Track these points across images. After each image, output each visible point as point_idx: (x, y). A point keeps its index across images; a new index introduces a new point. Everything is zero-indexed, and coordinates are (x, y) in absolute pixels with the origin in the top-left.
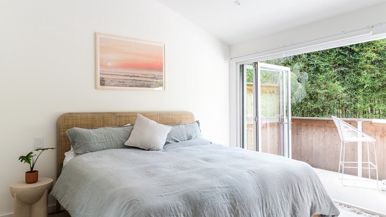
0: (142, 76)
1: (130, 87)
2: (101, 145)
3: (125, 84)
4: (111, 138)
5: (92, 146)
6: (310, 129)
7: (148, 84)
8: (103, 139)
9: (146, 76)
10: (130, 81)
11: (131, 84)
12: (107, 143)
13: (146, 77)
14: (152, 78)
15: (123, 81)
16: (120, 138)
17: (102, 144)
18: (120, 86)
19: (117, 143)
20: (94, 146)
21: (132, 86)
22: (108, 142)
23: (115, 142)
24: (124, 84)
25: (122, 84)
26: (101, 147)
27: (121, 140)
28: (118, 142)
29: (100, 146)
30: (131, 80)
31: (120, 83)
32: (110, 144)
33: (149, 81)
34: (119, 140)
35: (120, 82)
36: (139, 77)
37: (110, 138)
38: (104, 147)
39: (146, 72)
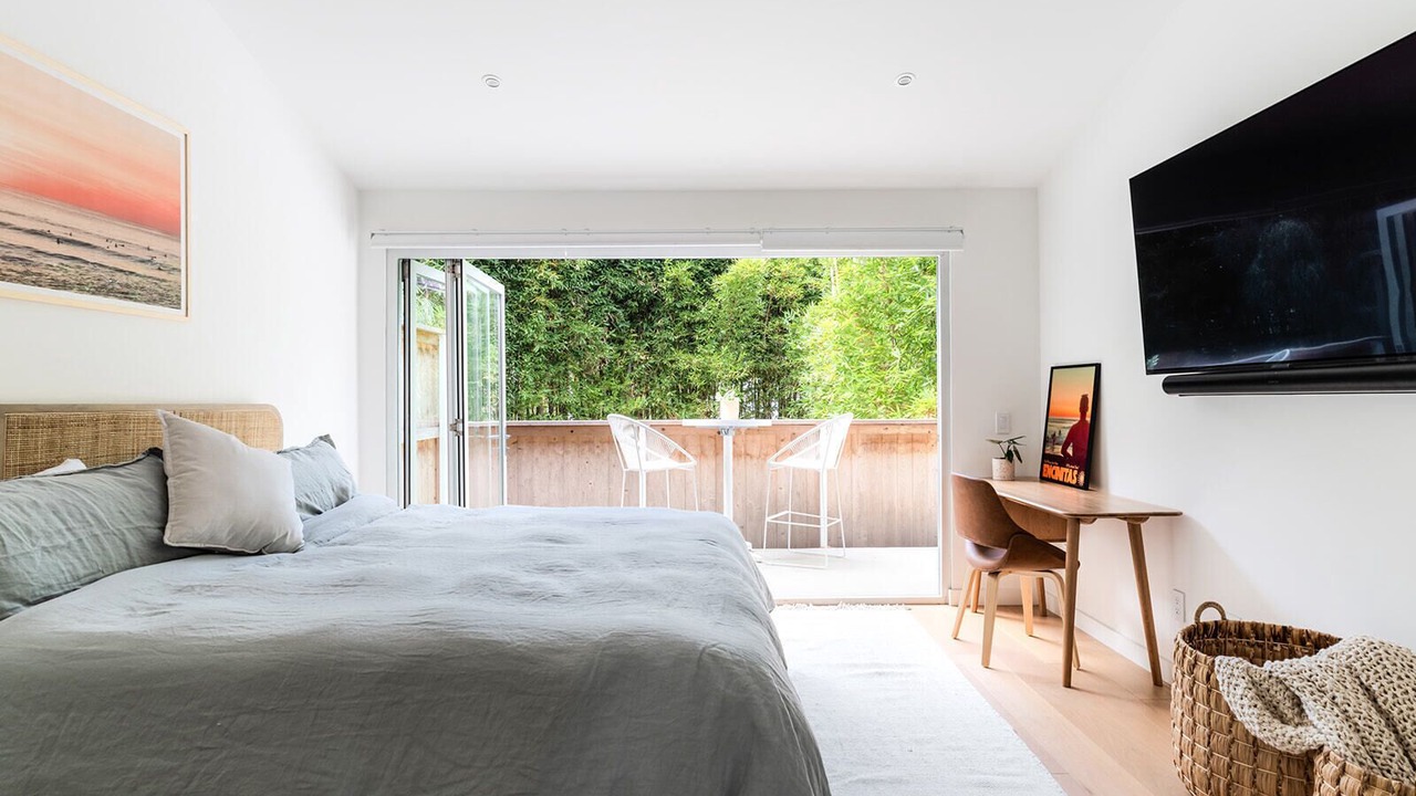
0: (104, 244)
1: (57, 287)
2: (59, 562)
3: (34, 270)
4: (93, 522)
5: (20, 570)
6: (525, 452)
7: (127, 286)
8: (59, 532)
9: (119, 250)
10: (55, 262)
11: (59, 275)
12: (84, 547)
13: (119, 255)
14: (143, 261)
15: (23, 255)
16: (131, 518)
17: (65, 558)
18: (10, 281)
19: (125, 543)
20: (31, 570)
21: (64, 286)
22: (85, 541)
23: (117, 539)
24: (27, 273)
25: (20, 268)
26: (64, 569)
27: (137, 528)
28: (131, 538)
29: (57, 565)
30: (60, 256)
31: (11, 266)
32: (100, 552)
33: (132, 273)
34: (130, 526)
35: (13, 259)
36: (95, 247)
37: (91, 525)
38: (74, 568)
39: (118, 231)
